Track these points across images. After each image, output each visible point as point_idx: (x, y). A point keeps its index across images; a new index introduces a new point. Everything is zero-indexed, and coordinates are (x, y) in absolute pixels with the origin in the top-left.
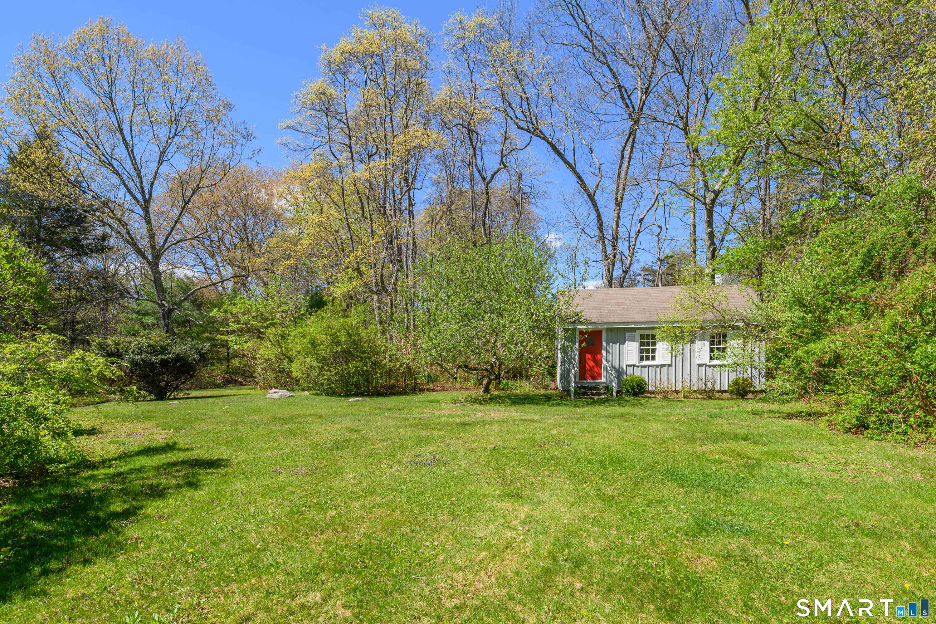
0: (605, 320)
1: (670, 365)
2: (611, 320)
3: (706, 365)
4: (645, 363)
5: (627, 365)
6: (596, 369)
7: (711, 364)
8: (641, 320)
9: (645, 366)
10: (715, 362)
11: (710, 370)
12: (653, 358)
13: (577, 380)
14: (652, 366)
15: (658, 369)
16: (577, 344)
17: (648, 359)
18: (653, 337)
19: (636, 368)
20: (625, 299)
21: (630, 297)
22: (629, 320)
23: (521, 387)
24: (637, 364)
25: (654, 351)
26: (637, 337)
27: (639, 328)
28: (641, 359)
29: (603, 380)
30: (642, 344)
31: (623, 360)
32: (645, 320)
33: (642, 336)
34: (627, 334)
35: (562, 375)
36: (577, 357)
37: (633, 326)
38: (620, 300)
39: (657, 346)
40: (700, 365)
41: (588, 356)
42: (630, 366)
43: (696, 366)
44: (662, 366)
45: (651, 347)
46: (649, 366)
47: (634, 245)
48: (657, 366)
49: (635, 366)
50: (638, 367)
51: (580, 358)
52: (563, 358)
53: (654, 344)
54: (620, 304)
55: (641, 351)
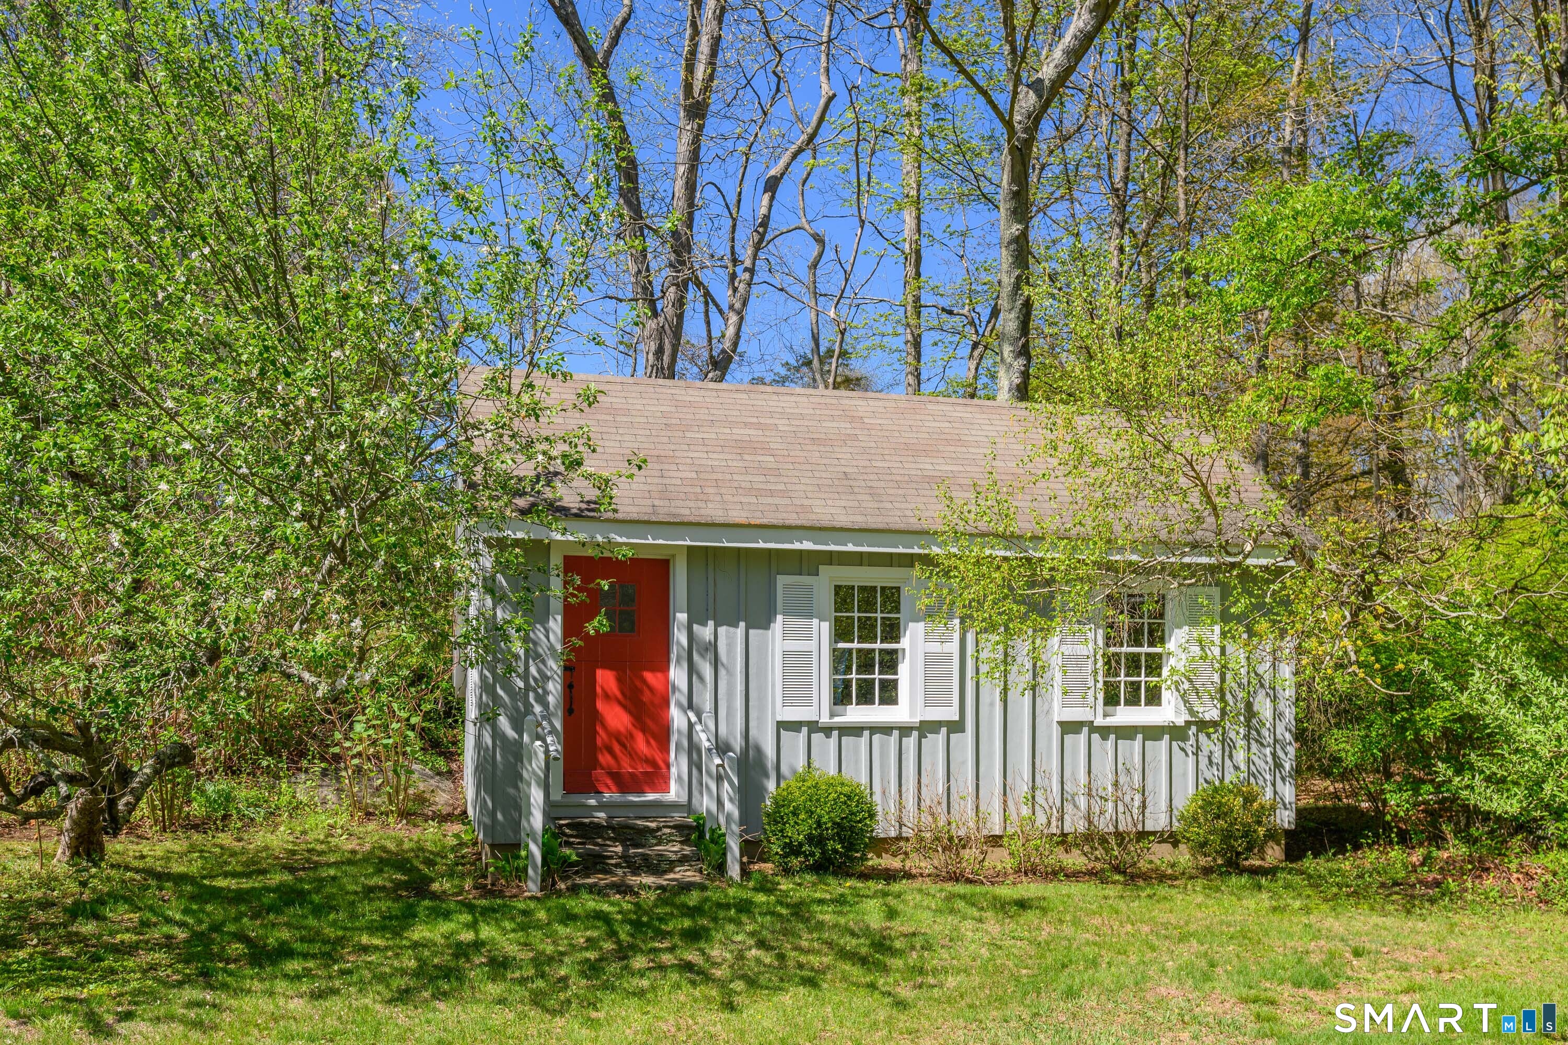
0: (686, 510)
1: (956, 727)
2: (714, 512)
3: (1093, 728)
4: (855, 714)
5: (783, 726)
6: (641, 744)
7: (1110, 721)
8: (843, 520)
9: (855, 730)
10: (1125, 715)
11: (1105, 749)
12: (889, 694)
13: (557, 794)
14: (886, 730)
15: (910, 742)
16: (556, 625)
17: (865, 698)
18: (892, 597)
19: (817, 737)
20: (759, 426)
21: (782, 424)
22: (793, 520)
23: (296, 808)
24: (825, 719)
25: (890, 661)
26: (825, 598)
27: (831, 558)
28: (841, 697)
29: (675, 792)
30: (841, 632)
31: (762, 699)
32: (859, 520)
33: (843, 596)
34: (782, 581)
35: (479, 769)
36: (554, 688)
37: (807, 545)
38: (740, 432)
39: (905, 643)
40: (1069, 728)
41: (606, 679)
42: (794, 726)
43: (1056, 731)
44: (927, 728)
45: (878, 645)
46: (875, 729)
47: (751, 271)
48: (905, 730)
49: (813, 727)
50: (827, 731)
51: (569, 688)
52: (486, 687)
53: (893, 631)
54: (743, 447)
55: (840, 660)
